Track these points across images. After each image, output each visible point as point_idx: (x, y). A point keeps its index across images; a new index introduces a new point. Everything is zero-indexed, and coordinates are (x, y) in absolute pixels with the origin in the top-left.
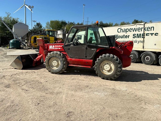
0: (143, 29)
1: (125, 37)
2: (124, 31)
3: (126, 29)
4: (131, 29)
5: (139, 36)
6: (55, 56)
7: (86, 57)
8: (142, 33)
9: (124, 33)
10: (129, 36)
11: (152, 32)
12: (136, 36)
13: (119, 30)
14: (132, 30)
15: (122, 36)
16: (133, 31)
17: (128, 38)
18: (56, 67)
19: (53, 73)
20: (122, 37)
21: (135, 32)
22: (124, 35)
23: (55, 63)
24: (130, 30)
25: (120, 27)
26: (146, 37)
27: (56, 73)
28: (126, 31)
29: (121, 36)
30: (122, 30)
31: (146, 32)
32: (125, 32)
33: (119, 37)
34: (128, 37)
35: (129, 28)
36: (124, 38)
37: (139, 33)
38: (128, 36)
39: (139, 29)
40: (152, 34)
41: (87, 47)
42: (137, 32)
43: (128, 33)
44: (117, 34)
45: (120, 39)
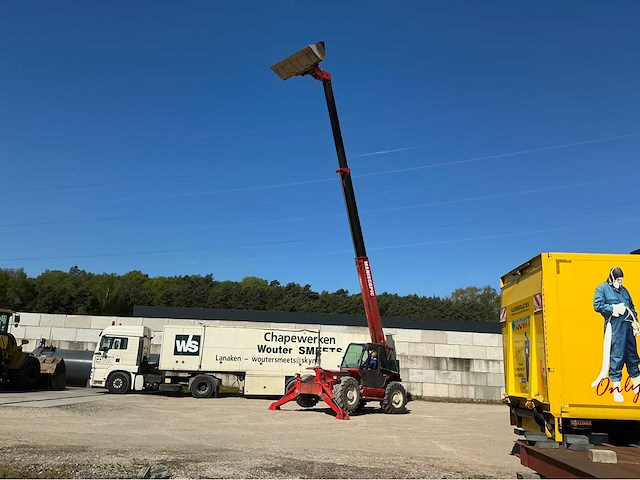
0: (317, 340)
1: (282, 350)
2: (281, 340)
3: (285, 337)
5: (310, 351)
8: (316, 345)
9: (281, 344)
10: (290, 349)
11: (332, 346)
12: (305, 350)
13: (269, 337)
14: (296, 339)
15: (275, 349)
16: (300, 341)
17: (290, 353)
20: (275, 351)
21: (302, 344)
22: (280, 347)
24: (293, 339)
26: (322, 353)
28: (283, 339)
29: (273, 348)
30: (274, 337)
31: (323, 346)
34: (288, 351)
35: (290, 334)
36: (280, 353)
37: (310, 345)
38: (288, 349)
39: (309, 339)
40: (333, 349)
42: (306, 345)
43: (289, 345)
44: (264, 343)
45: (272, 355)
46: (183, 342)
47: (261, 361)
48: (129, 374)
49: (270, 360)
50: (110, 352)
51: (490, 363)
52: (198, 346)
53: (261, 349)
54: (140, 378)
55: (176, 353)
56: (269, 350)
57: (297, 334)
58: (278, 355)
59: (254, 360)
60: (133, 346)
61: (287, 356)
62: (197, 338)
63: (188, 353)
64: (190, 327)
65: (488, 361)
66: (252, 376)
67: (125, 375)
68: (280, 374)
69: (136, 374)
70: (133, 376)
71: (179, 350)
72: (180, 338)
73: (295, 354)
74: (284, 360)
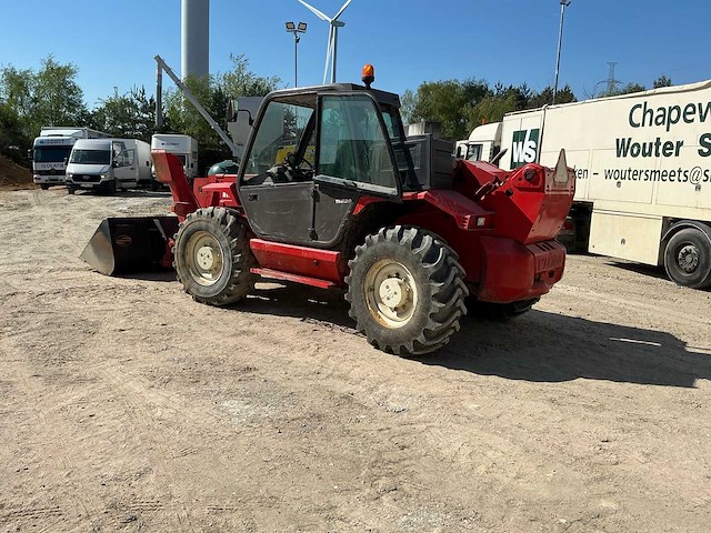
1: (661, 147)
2: (660, 120)
3: (671, 110)
4: (690, 109)
6: (203, 224)
7: (314, 236)
9: (660, 132)
10: (680, 144)
13: (638, 115)
14: (694, 112)
15: (648, 146)
16: (702, 119)
17: (677, 154)
18: (210, 276)
19: (198, 300)
20: (647, 151)
21: (708, 126)
22: (658, 139)
23: (204, 257)
24: (686, 114)
25: (641, 101)
27: (209, 302)
28: (666, 118)
29: (645, 144)
30: (648, 115)
32: (663, 122)
33: (635, 151)
34: (674, 151)
35: (682, 100)
36: (657, 155)
38: (675, 145)
41: (319, 192)
43: (680, 131)
44: (627, 132)
45: (641, 163)
46: (521, 143)
49: (635, 174)
52: (535, 150)
53: (623, 148)
58: (651, 162)
59: (608, 174)
61: (671, 163)
62: (534, 135)
68: (652, 210)
71: (515, 160)
72: (517, 137)
73: (689, 158)
74: (662, 175)
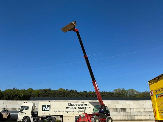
0: (83, 105)
1: (73, 108)
5: (81, 108)
8: (83, 106)
9: (73, 106)
10: (76, 108)
11: (88, 106)
12: (80, 108)
13: (69, 104)
16: (78, 105)
24: (76, 105)
28: (74, 105)
30: (71, 104)
31: (85, 106)
37: (81, 106)
39: (81, 105)
40: (88, 107)
42: (80, 106)
43: (75, 107)
44: (68, 106)
45: (70, 110)
46: (45, 107)
47: (67, 112)
48: (29, 117)
49: (70, 111)
50: (24, 111)
51: (131, 109)
52: (49, 108)
53: (67, 108)
54: (32, 118)
55: (43, 110)
56: (70, 108)
57: (77, 103)
58: (72, 110)
59: (65, 111)
60: (30, 109)
61: (75, 110)
62: (49, 106)
63: (46, 110)
64: (46, 103)
65: (130, 108)
66: (65, 116)
67: (28, 118)
68: (73, 115)
69: (31, 117)
70: (30, 118)
71: (44, 110)
72: (44, 106)
73: (77, 109)
74: (74, 111)
